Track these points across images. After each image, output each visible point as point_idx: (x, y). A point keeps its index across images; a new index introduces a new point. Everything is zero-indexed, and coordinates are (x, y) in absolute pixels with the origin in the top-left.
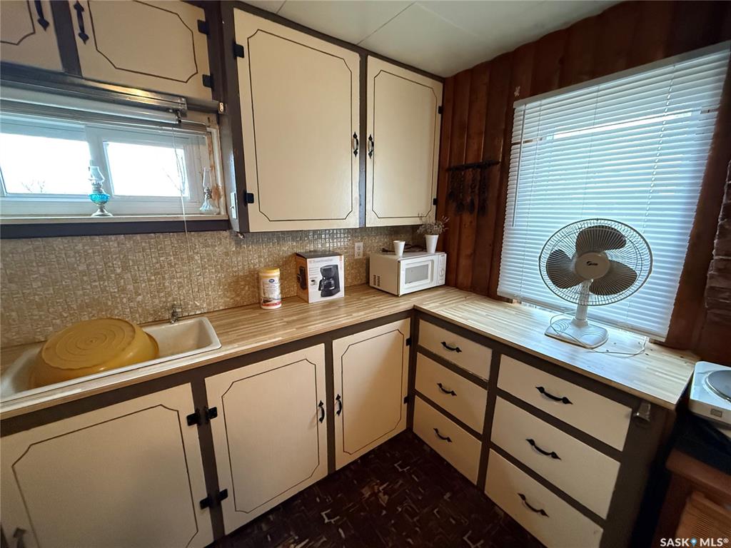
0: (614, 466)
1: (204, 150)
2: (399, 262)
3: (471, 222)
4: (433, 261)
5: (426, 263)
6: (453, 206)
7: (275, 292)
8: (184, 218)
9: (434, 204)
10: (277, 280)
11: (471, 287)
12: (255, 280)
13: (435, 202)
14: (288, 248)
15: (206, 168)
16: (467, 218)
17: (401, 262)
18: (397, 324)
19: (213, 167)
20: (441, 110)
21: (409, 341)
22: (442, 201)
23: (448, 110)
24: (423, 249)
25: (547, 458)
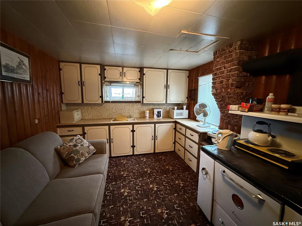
0: (197, 146)
1: (138, 89)
4: (184, 112)
5: (182, 112)
6: (190, 99)
7: (147, 115)
8: (134, 100)
10: (148, 113)
11: (193, 119)
12: (144, 113)
13: (187, 98)
14: (151, 107)
15: (138, 92)
16: (192, 102)
17: (175, 111)
18: (172, 124)
19: (139, 92)
20: (188, 77)
21: (174, 129)
22: (189, 97)
23: (190, 77)
24: (182, 109)
25: (191, 148)
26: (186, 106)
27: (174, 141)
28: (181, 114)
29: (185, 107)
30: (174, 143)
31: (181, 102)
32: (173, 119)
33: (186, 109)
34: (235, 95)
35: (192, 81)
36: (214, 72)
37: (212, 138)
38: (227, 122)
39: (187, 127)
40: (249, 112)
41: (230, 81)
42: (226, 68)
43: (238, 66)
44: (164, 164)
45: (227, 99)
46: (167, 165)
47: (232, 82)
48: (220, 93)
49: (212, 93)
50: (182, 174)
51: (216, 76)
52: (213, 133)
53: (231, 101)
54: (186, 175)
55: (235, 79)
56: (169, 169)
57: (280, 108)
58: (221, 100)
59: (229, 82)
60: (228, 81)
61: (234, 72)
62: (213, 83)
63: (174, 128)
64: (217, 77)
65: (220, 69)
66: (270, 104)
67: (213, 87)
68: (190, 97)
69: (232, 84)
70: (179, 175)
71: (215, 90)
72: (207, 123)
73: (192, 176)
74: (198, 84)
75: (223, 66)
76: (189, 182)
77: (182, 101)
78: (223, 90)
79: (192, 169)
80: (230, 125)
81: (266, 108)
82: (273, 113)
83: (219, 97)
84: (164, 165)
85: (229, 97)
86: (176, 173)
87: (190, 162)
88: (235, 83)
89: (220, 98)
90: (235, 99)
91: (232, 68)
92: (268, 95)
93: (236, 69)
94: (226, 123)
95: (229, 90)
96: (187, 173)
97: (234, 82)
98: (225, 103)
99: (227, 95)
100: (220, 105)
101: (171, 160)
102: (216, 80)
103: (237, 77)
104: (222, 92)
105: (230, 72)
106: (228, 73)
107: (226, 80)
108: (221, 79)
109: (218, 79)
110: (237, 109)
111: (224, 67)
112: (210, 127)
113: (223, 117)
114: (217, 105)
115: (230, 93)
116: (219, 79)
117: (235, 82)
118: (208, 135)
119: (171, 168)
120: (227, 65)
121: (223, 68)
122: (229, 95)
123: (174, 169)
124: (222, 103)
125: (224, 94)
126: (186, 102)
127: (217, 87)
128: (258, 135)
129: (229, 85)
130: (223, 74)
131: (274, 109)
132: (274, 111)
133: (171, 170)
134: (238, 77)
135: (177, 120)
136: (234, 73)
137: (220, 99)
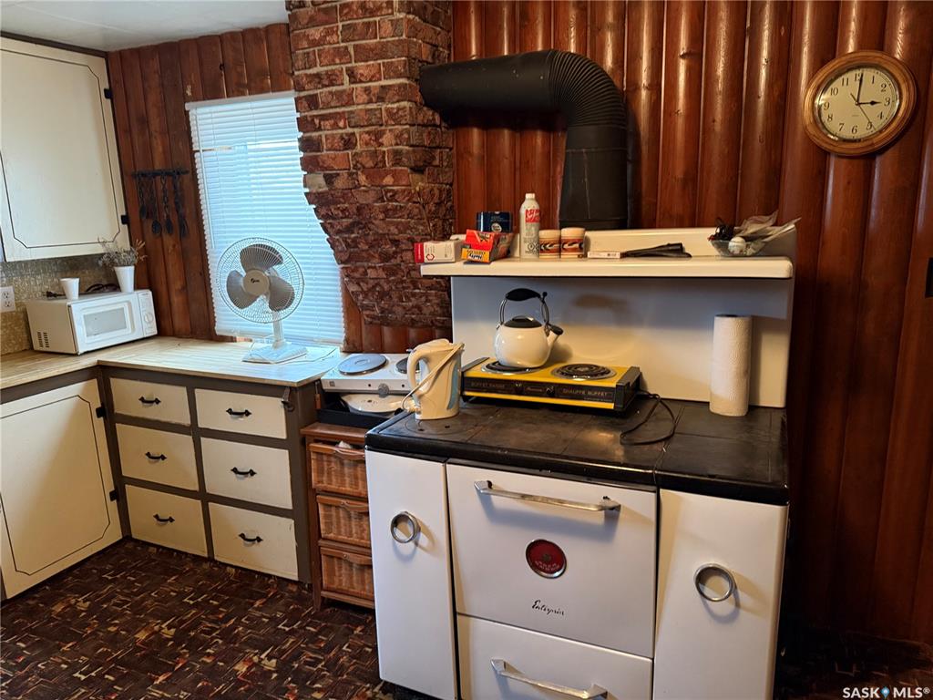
0: (284, 455)
2: (69, 306)
3: (174, 246)
4: (129, 303)
5: (119, 306)
6: (149, 224)
9: (123, 223)
11: (192, 333)
13: (125, 220)
16: (169, 241)
17: (72, 306)
18: (76, 388)
20: (108, 94)
21: (100, 412)
22: (135, 218)
23: (119, 93)
24: (115, 286)
25: (249, 479)
26: (131, 269)
27: (110, 487)
28: (116, 320)
29: (126, 275)
30: (114, 496)
31: (99, 250)
32: (76, 355)
33: (138, 286)
34: (415, 200)
35: (144, 121)
36: (304, 90)
37: (344, 398)
38: (374, 317)
39: (193, 382)
40: (493, 263)
41: (384, 140)
42: (361, 82)
43: (408, 78)
44: (112, 629)
45: (381, 216)
46: (133, 627)
47: (397, 144)
48: (346, 194)
49: (307, 190)
50: (238, 622)
51: (315, 113)
52: (342, 373)
53: (397, 225)
54: (258, 614)
55: (406, 136)
56: (157, 640)
57: (561, 241)
58: (353, 224)
59: (381, 145)
60: (377, 140)
61: (398, 101)
62: (306, 144)
63: (98, 410)
64: (323, 118)
65: (332, 79)
66: (533, 228)
67: (308, 165)
68: (147, 212)
69: (396, 153)
70: (227, 635)
71: (325, 176)
72: (289, 338)
73: (288, 605)
74: (191, 144)
75: (344, 67)
76: (292, 632)
77: (104, 243)
78: (362, 178)
79: (270, 576)
80: (388, 325)
81: (525, 242)
82: (547, 256)
83: (343, 211)
84: (117, 632)
85: (386, 211)
86: (209, 633)
87: (256, 547)
88: (408, 151)
89: (346, 217)
90: (412, 218)
91: (384, 82)
92: (523, 199)
93: (402, 93)
94: (371, 323)
95: (388, 180)
96: (258, 604)
97: (401, 144)
98: (371, 238)
99: (381, 199)
100: (348, 245)
101: (137, 594)
102: (319, 129)
103: (411, 125)
104: (355, 187)
105: (381, 99)
106: (370, 101)
107: (368, 133)
108: (345, 127)
109: (328, 124)
110: (451, 256)
111: (351, 73)
112: (304, 353)
113: (361, 297)
114: (332, 247)
115: (395, 193)
116: (335, 126)
117: (407, 148)
118: (326, 387)
119: (169, 627)
120: (362, 68)
121: (347, 78)
122: (389, 200)
123: (182, 622)
124: (353, 236)
125: (369, 198)
126: (123, 243)
127: (329, 162)
128: (520, 337)
129: (384, 157)
130: (347, 104)
131: (547, 246)
132: (548, 251)
133: (174, 638)
134: (414, 125)
135: (104, 357)
136: (399, 109)
137: (346, 222)
